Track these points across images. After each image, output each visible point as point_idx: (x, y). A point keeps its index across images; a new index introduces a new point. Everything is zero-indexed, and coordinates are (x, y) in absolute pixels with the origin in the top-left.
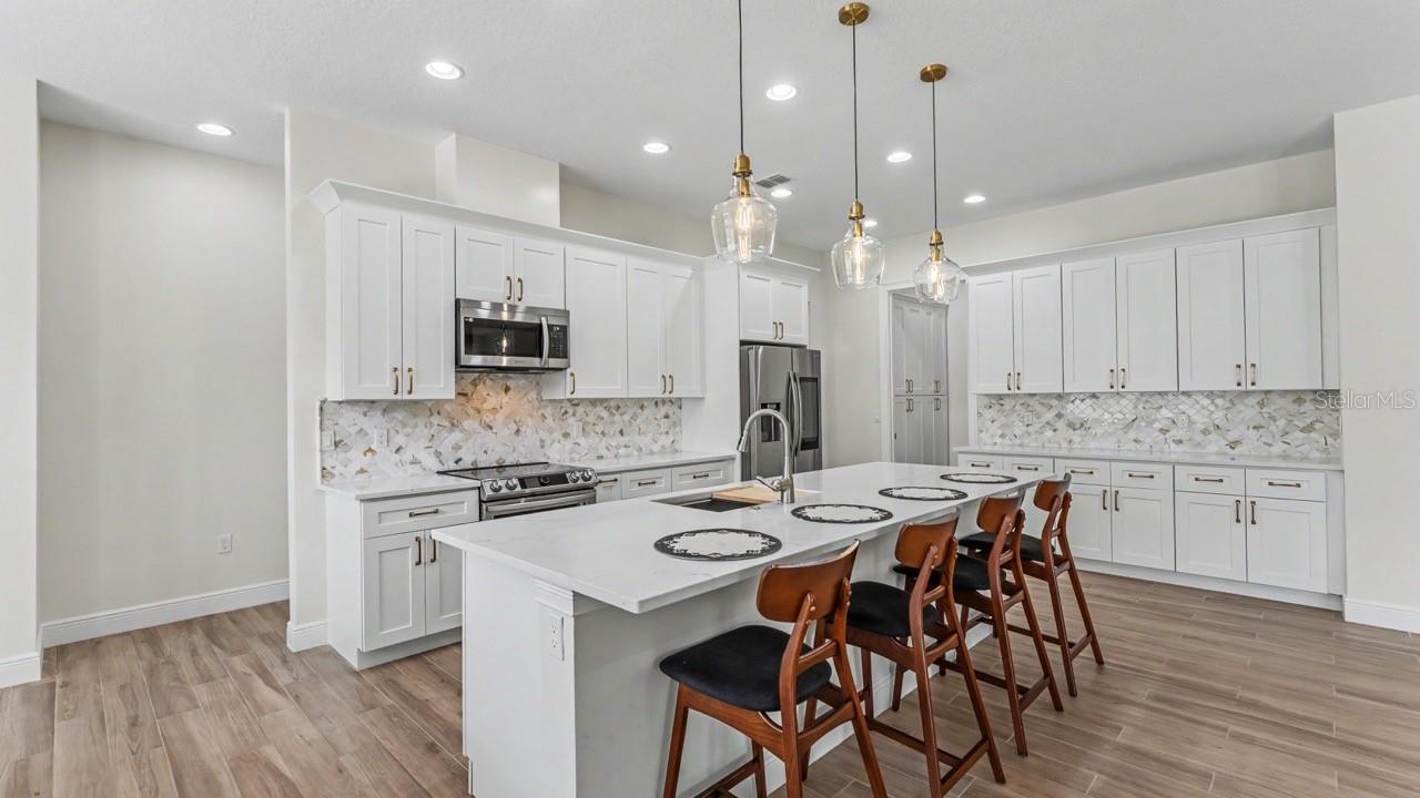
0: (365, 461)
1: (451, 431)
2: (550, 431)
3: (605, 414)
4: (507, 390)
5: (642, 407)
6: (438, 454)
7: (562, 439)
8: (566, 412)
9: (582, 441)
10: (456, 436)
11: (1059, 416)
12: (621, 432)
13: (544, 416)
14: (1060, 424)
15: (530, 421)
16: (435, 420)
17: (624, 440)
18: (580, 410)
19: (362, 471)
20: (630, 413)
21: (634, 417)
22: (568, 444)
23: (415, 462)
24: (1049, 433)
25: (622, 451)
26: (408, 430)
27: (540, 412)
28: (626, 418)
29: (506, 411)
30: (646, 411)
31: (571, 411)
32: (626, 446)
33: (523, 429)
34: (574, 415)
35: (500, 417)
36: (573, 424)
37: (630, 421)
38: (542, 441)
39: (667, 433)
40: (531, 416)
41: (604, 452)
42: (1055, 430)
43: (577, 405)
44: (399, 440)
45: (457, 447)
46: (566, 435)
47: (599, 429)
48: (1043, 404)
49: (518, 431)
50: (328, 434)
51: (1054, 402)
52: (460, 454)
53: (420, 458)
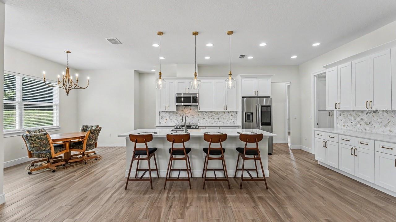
0: (166, 121)
1: (180, 117)
2: (200, 118)
3: (214, 114)
4: (191, 109)
5: (224, 113)
6: (178, 121)
7: (203, 119)
8: (204, 114)
9: (208, 120)
11: (362, 119)
12: (218, 119)
13: (199, 114)
14: (362, 122)
15: (196, 115)
16: (177, 115)
17: (219, 120)
18: (207, 113)
19: (165, 123)
20: (221, 114)
21: (222, 115)
22: (205, 120)
23: (174, 122)
24: (358, 126)
25: (218, 123)
26: (173, 116)
27: (198, 113)
28: (220, 115)
29: (191, 113)
30: (225, 114)
31: (205, 113)
32: (219, 122)
33: (194, 117)
34: (206, 114)
35: (189, 114)
36: (206, 117)
37: (221, 116)
38: (198, 119)
39: (232, 119)
40: (196, 114)
41: (214, 123)
42: (360, 125)
43: (207, 112)
44: (171, 118)
46: (204, 119)
47: (212, 118)
48: (356, 114)
49: (193, 117)
50: (160, 117)
51: (360, 114)
53: (175, 121)
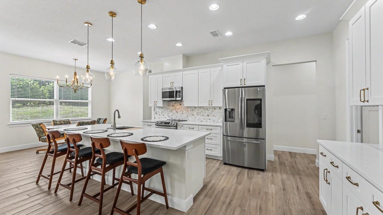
0: (159, 116)
1: (171, 112)
2: (189, 114)
3: (203, 110)
4: (181, 104)
5: (215, 109)
7: (192, 116)
8: (193, 110)
9: (197, 116)
10: (172, 113)
12: (208, 116)
13: (188, 110)
15: (185, 111)
16: (169, 110)
17: (209, 117)
18: (197, 109)
19: (159, 118)
20: (211, 110)
21: (212, 112)
22: (193, 117)
25: (208, 120)
26: (165, 112)
27: (187, 109)
28: (210, 112)
29: (180, 109)
31: (194, 109)
32: (209, 119)
33: (183, 113)
34: (195, 110)
35: (179, 110)
36: (195, 113)
37: (210, 113)
38: (188, 116)
41: (203, 120)
43: (196, 108)
44: (163, 113)
45: (172, 116)
46: (193, 115)
47: (202, 114)
49: (182, 113)
50: (155, 112)
52: (172, 117)
53: (166, 117)
